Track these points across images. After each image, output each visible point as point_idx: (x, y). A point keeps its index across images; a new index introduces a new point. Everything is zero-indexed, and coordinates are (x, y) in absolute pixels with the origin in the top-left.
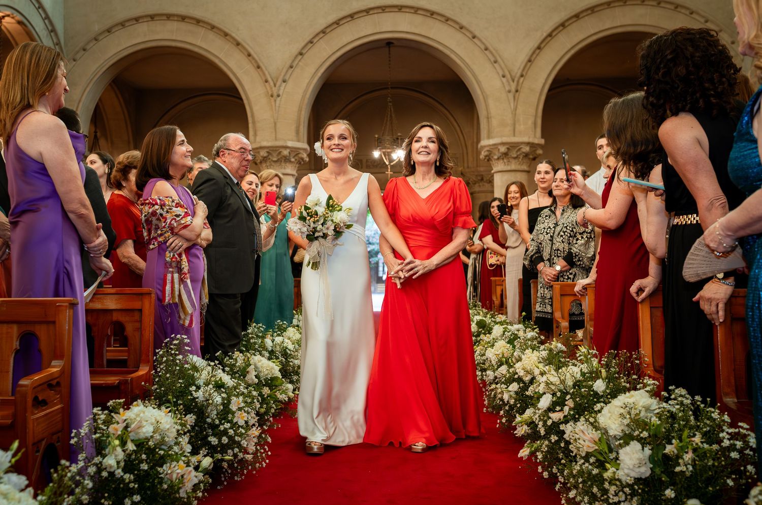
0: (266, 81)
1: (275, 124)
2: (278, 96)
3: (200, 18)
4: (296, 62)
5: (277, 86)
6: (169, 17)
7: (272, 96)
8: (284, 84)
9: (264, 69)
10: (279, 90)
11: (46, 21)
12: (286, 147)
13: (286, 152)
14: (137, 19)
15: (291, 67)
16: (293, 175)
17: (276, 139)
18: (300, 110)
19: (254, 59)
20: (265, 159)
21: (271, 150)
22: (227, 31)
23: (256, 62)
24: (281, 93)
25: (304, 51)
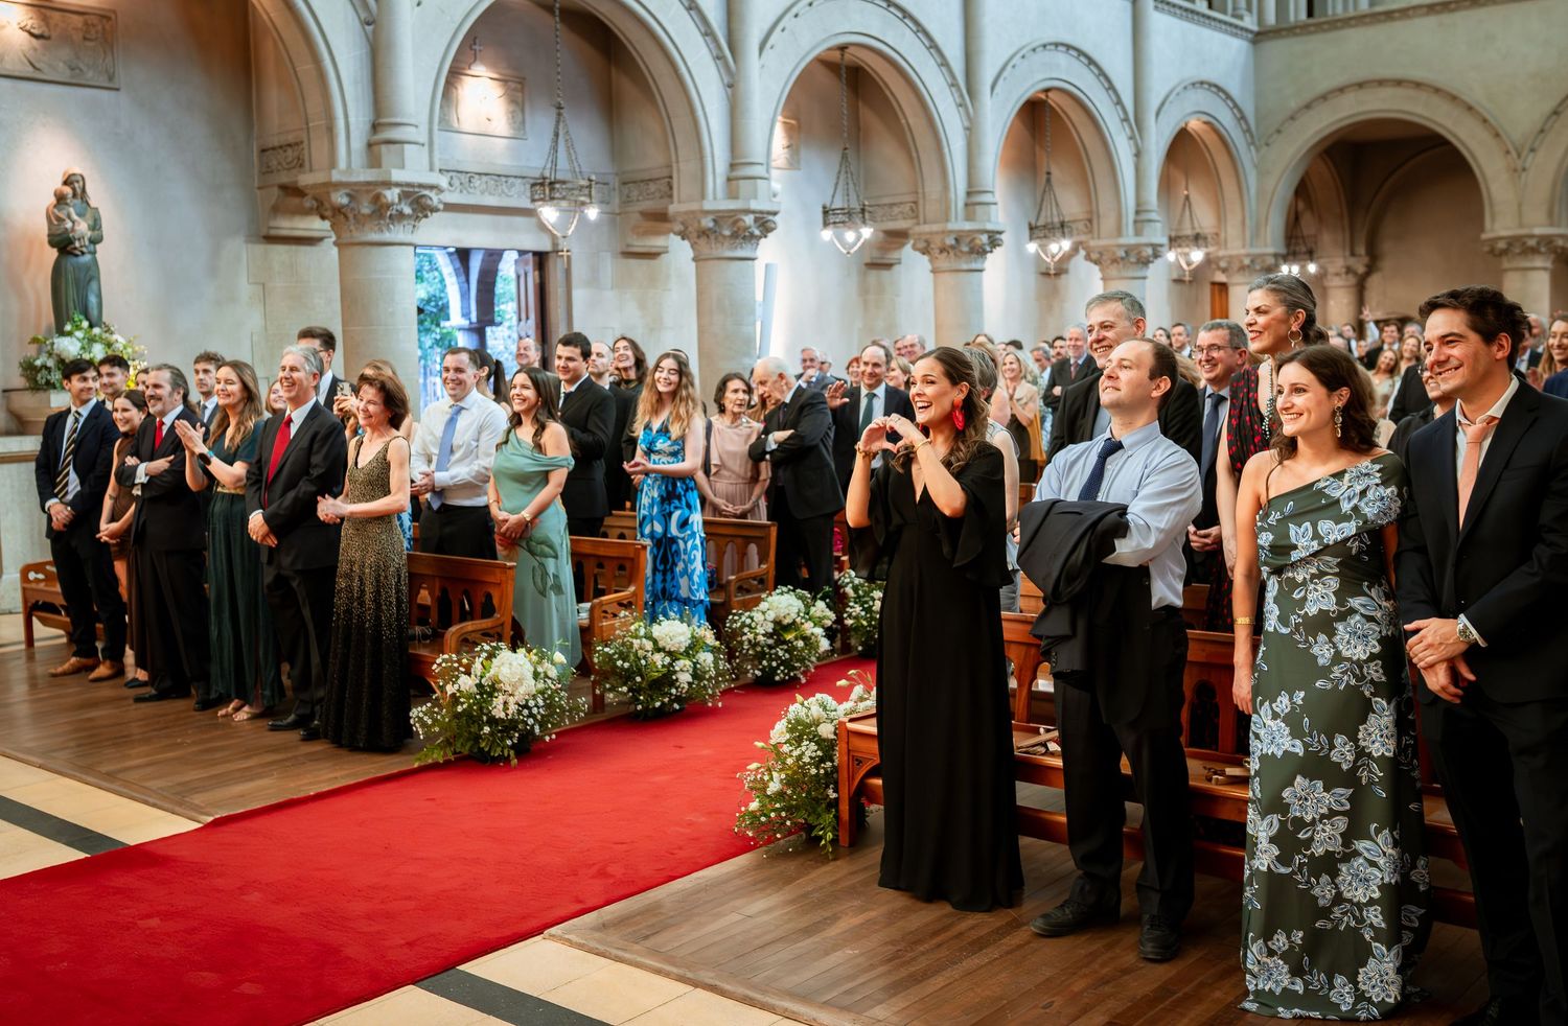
0: (1508, 152)
1: (1520, 205)
2: (1524, 169)
3: (1419, 80)
4: (1549, 124)
5: (1523, 158)
6: (1381, 83)
7: (1515, 170)
8: (1532, 155)
9: (1504, 137)
10: (1525, 161)
11: (1235, 111)
12: (1532, 236)
13: (1532, 243)
14: (1341, 90)
15: (1542, 131)
16: (1545, 269)
17: (1521, 225)
18: (1554, 184)
19: (1490, 125)
20: (1504, 252)
21: (1512, 241)
22: (1455, 92)
23: (1493, 128)
24: (1527, 165)
25: (1561, 109)
